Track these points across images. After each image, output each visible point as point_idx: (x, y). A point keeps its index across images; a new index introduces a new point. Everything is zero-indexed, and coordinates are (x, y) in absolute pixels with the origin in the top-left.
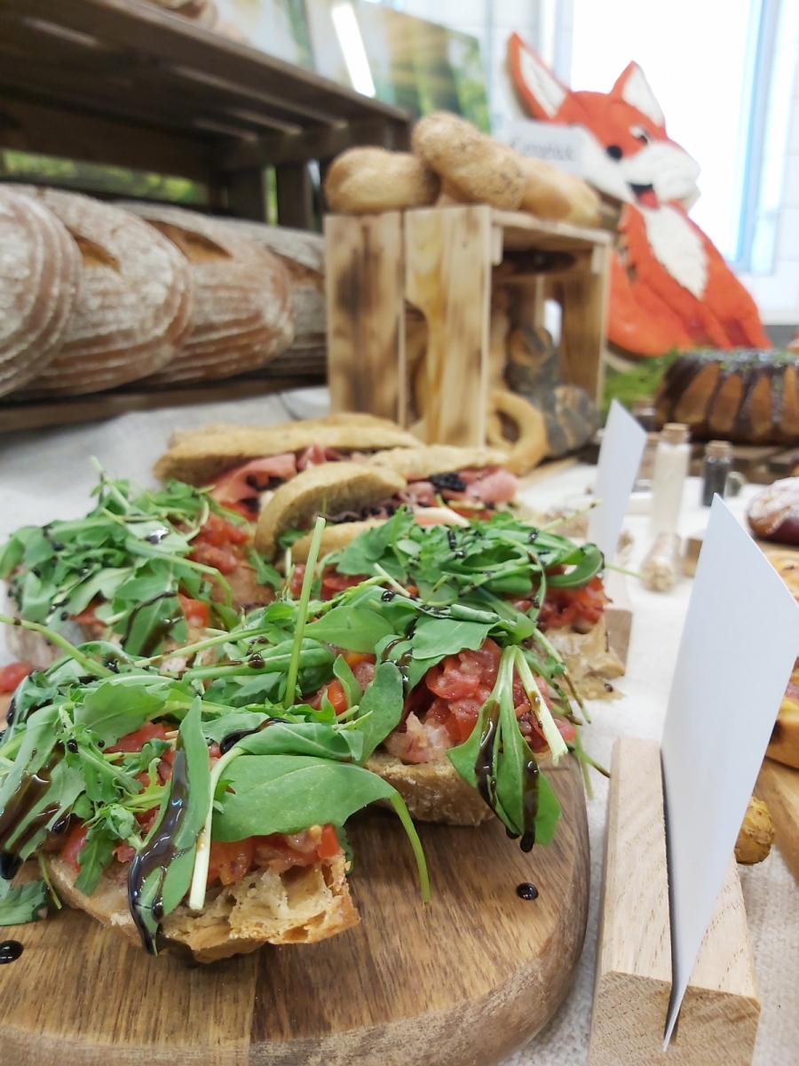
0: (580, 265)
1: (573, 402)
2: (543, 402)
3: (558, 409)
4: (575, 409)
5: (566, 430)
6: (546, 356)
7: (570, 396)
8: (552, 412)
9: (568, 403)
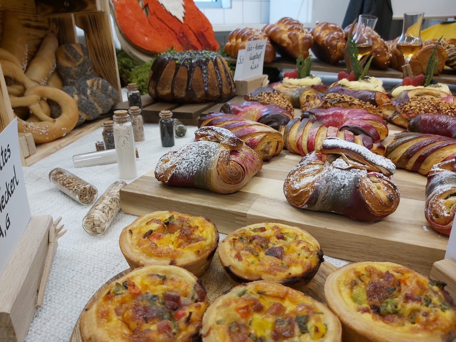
0: (90, 7)
1: (98, 87)
2: (78, 89)
3: (89, 92)
4: (100, 90)
5: (96, 104)
6: (82, 60)
7: (95, 83)
8: (85, 94)
9: (95, 88)
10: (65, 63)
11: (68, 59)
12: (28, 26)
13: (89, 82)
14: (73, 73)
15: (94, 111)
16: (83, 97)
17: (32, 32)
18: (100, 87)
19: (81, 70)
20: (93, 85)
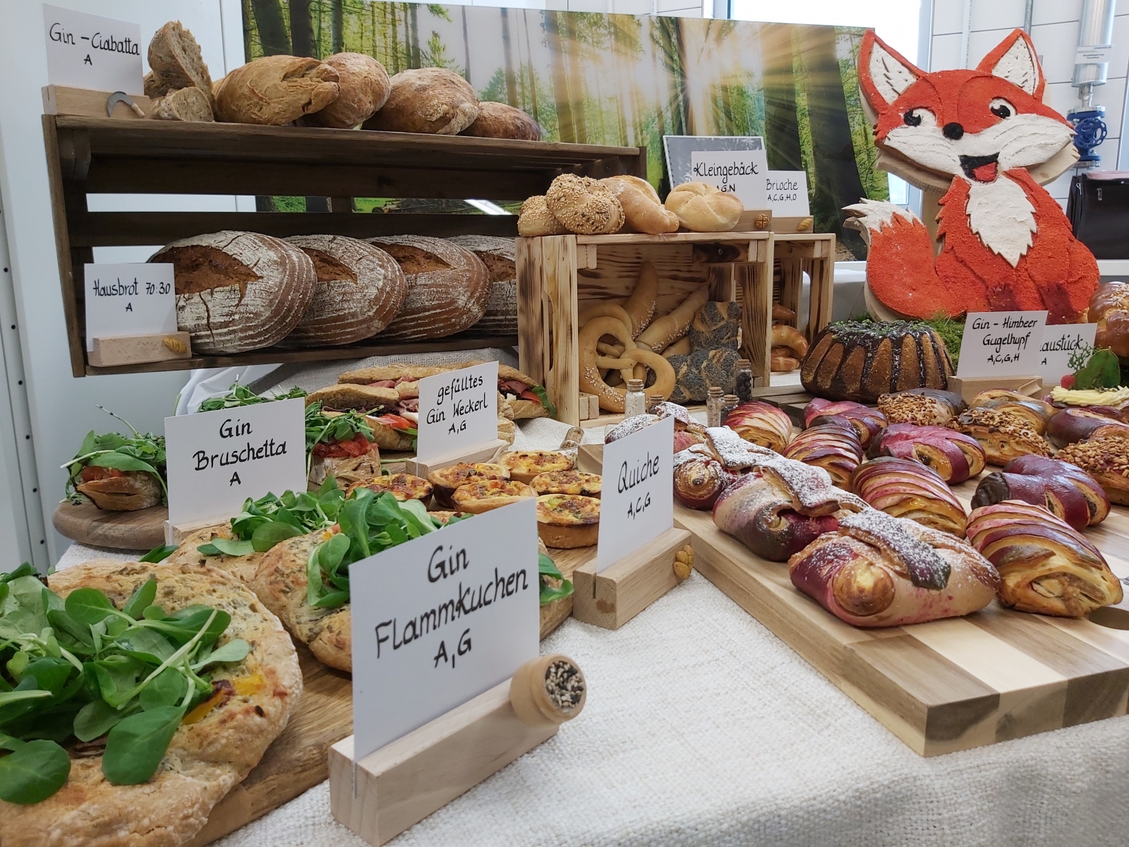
1: (718, 360)
2: (692, 360)
3: (705, 364)
4: (719, 365)
5: (707, 382)
6: (723, 323)
7: (718, 356)
8: (698, 368)
9: (714, 361)
10: (699, 326)
11: (703, 321)
12: (674, 278)
13: (712, 353)
14: (702, 339)
15: (701, 389)
16: (694, 370)
17: (678, 284)
18: (722, 360)
19: (715, 337)
20: (713, 357)
